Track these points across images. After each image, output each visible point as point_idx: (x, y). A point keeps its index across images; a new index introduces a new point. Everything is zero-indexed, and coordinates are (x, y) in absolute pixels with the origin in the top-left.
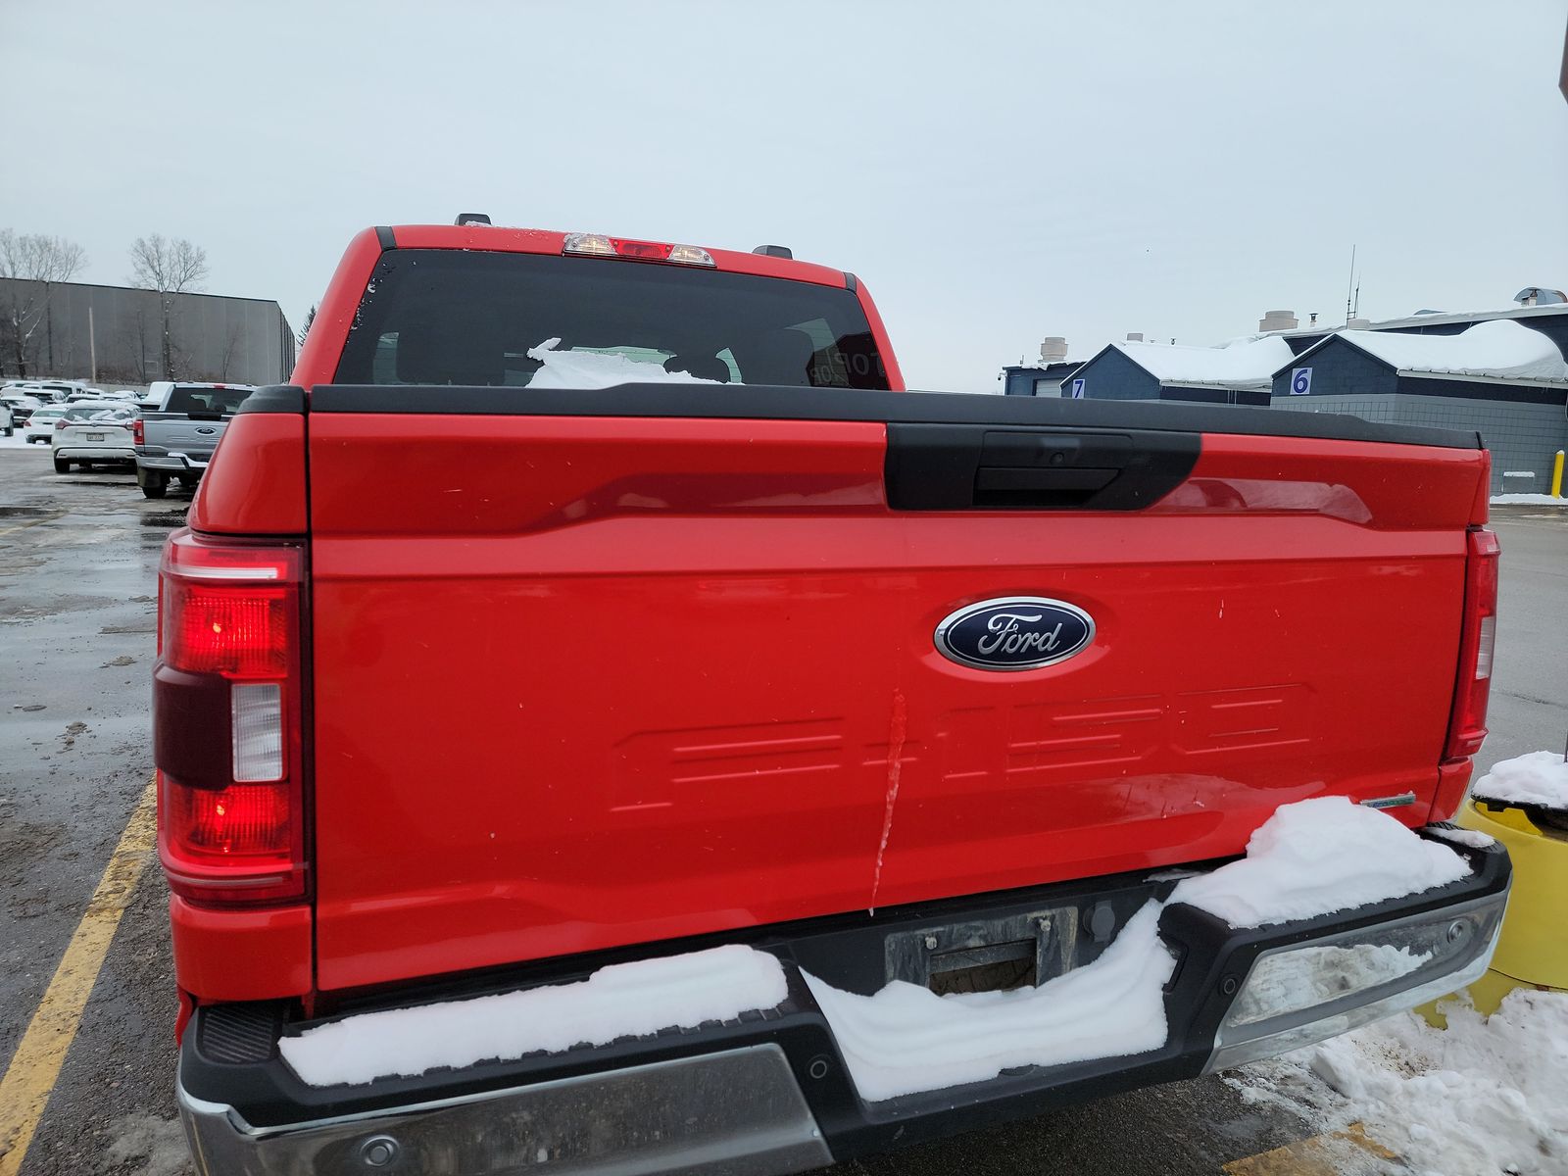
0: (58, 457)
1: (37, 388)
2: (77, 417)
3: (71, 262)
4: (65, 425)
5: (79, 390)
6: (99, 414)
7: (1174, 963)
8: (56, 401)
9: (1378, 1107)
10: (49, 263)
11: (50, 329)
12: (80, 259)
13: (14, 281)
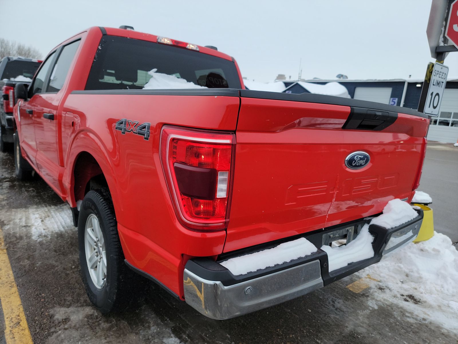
7: (374, 238)
9: (372, 271)
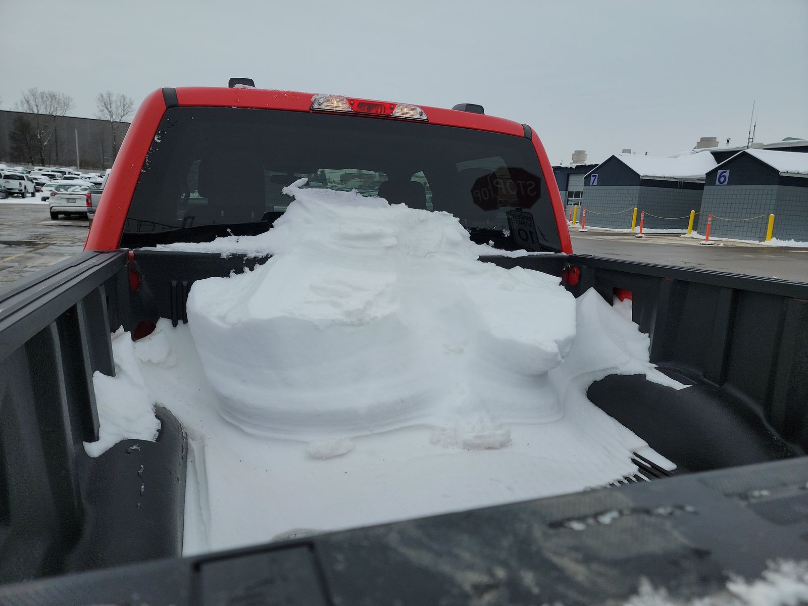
0: (52, 211)
1: (48, 171)
2: (62, 190)
3: (66, 105)
4: (55, 194)
5: (69, 173)
6: (73, 188)
8: (57, 178)
10: (56, 106)
11: (56, 140)
12: (71, 104)
13: (38, 115)
